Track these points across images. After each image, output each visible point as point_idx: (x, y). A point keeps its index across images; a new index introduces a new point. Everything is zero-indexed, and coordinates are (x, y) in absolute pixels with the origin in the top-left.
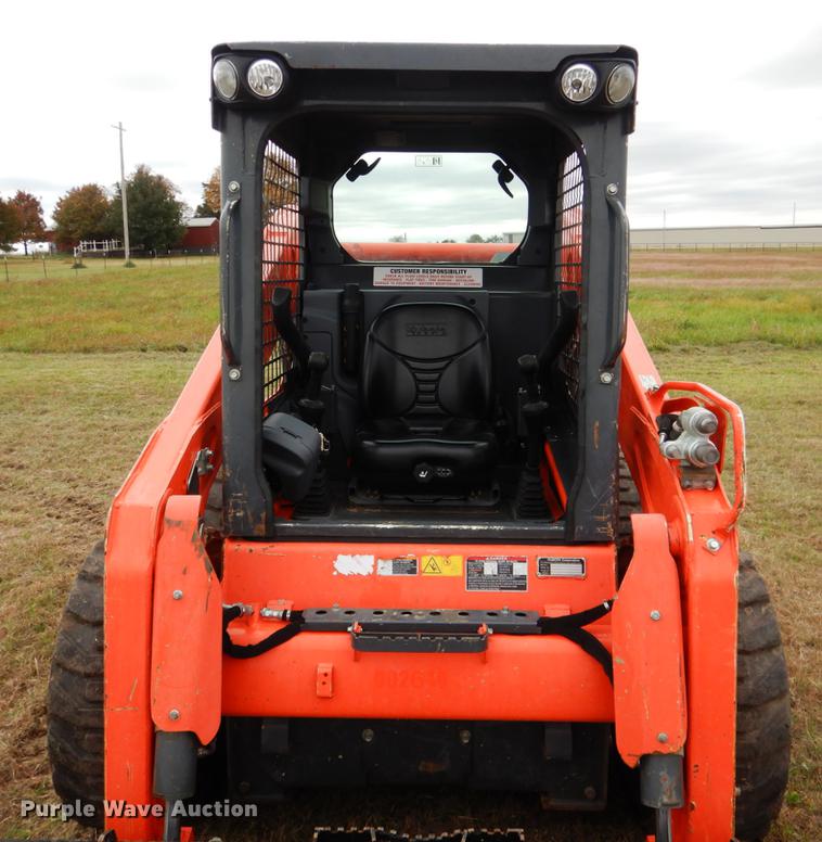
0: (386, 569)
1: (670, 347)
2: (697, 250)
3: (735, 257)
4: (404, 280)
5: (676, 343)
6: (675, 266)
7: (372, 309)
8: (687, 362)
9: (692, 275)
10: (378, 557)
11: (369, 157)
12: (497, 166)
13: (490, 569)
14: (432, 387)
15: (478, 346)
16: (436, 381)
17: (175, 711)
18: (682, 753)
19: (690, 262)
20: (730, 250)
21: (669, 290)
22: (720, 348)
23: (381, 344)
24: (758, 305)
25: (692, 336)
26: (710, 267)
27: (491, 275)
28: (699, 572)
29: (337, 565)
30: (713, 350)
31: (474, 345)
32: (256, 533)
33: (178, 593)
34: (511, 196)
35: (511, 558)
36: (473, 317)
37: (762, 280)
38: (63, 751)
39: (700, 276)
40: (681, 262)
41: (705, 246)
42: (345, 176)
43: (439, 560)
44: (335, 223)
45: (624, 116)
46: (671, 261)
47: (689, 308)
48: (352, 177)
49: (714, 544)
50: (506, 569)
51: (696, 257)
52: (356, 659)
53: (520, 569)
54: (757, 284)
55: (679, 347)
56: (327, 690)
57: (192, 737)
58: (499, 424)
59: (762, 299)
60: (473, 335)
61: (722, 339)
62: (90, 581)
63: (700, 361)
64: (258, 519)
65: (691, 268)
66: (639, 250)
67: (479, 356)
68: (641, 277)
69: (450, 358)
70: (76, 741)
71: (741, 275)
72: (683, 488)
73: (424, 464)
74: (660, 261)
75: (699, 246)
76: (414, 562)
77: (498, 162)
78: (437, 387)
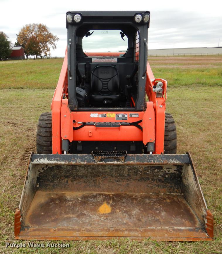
0: (100, 116)
1: (171, 86)
2: (184, 56)
3: (197, 58)
4: (99, 61)
5: (172, 85)
6: (177, 62)
7: (92, 68)
8: (175, 90)
9: (181, 64)
10: (99, 114)
11: (91, 31)
12: (121, 33)
13: (120, 116)
14: (106, 85)
15: (117, 76)
16: (107, 84)
17: (66, 136)
18: (154, 142)
19: (182, 60)
20: (196, 56)
21: (173, 69)
22: (186, 86)
23: (95, 75)
24: (201, 73)
25: (178, 82)
26: (188, 62)
27: (119, 59)
28: (158, 111)
29: (91, 115)
30: (184, 87)
31: (116, 75)
32: (75, 110)
33: (65, 116)
34: (124, 40)
35: (124, 114)
36: (116, 69)
37: (204, 66)
38: (40, 150)
39: (184, 64)
40: (178, 60)
41: (188, 55)
42: (85, 36)
43: (110, 114)
44: (83, 47)
45: (147, 25)
46: (175, 60)
47: (179, 75)
48: (87, 36)
49: (161, 106)
50: (123, 116)
51: (184, 58)
52: (96, 130)
53: (126, 116)
54: (202, 67)
55: (174, 86)
56: (91, 135)
57: (68, 140)
58: (121, 93)
59: (203, 72)
60: (115, 73)
61: (186, 83)
62: (42, 121)
63: (179, 90)
64: (75, 107)
65: (182, 62)
66: (165, 56)
67: (116, 78)
68: (164, 65)
69: (110, 79)
70: (42, 149)
71: (198, 64)
72: (157, 97)
73: (106, 100)
74: (172, 60)
75: (185, 55)
76: (106, 115)
77: (121, 32)
78: (107, 85)
